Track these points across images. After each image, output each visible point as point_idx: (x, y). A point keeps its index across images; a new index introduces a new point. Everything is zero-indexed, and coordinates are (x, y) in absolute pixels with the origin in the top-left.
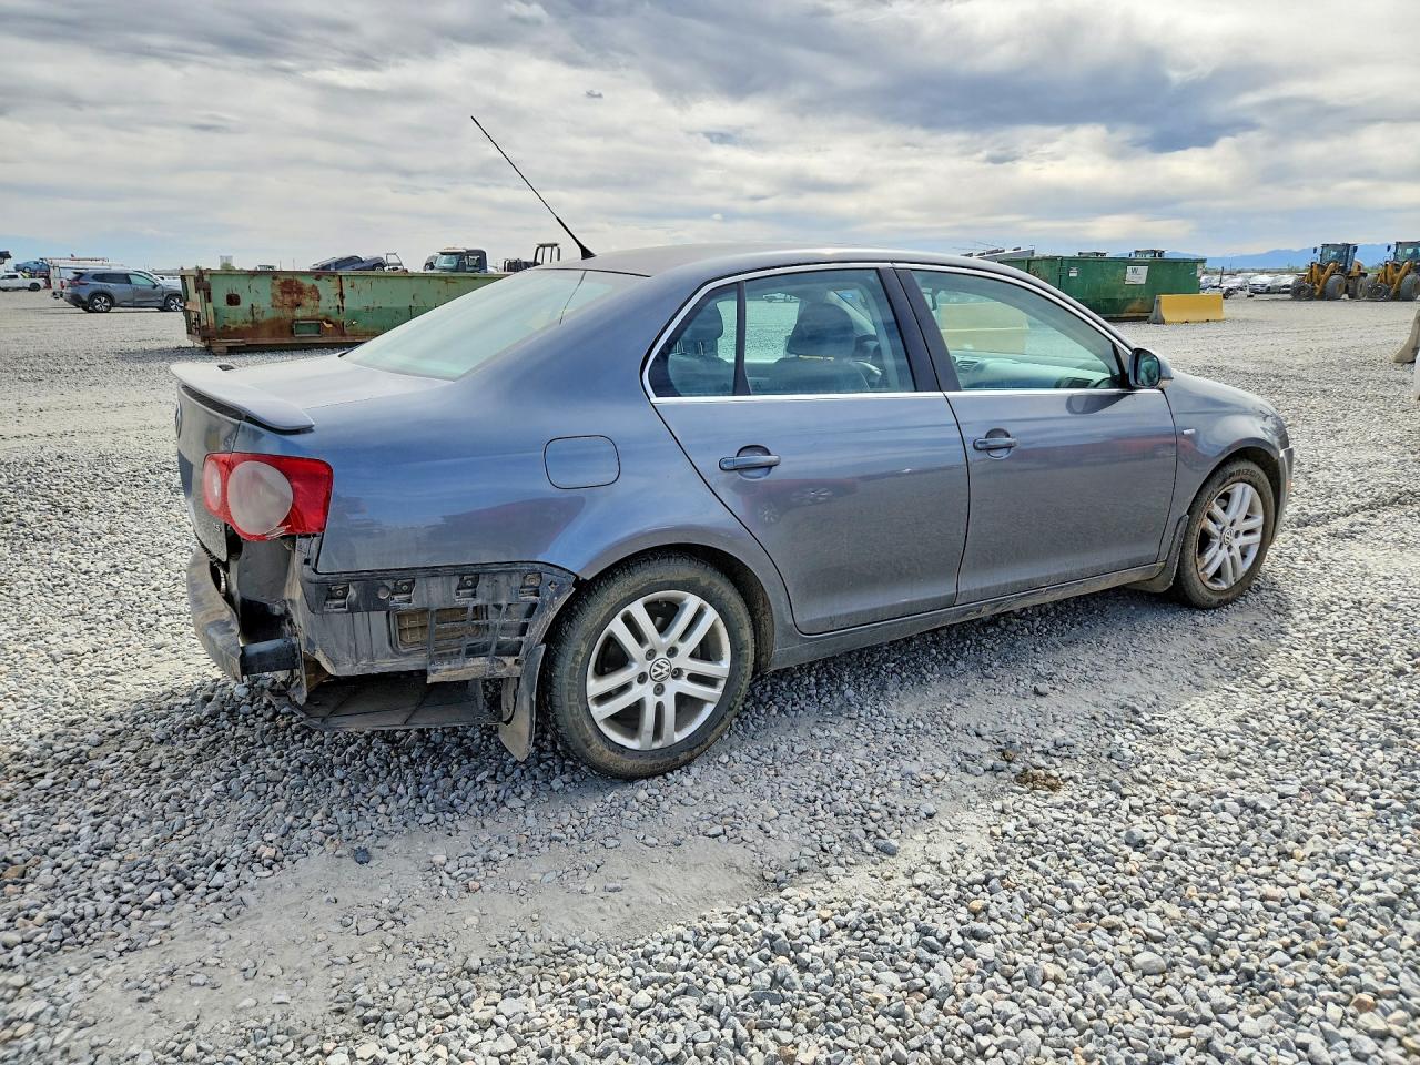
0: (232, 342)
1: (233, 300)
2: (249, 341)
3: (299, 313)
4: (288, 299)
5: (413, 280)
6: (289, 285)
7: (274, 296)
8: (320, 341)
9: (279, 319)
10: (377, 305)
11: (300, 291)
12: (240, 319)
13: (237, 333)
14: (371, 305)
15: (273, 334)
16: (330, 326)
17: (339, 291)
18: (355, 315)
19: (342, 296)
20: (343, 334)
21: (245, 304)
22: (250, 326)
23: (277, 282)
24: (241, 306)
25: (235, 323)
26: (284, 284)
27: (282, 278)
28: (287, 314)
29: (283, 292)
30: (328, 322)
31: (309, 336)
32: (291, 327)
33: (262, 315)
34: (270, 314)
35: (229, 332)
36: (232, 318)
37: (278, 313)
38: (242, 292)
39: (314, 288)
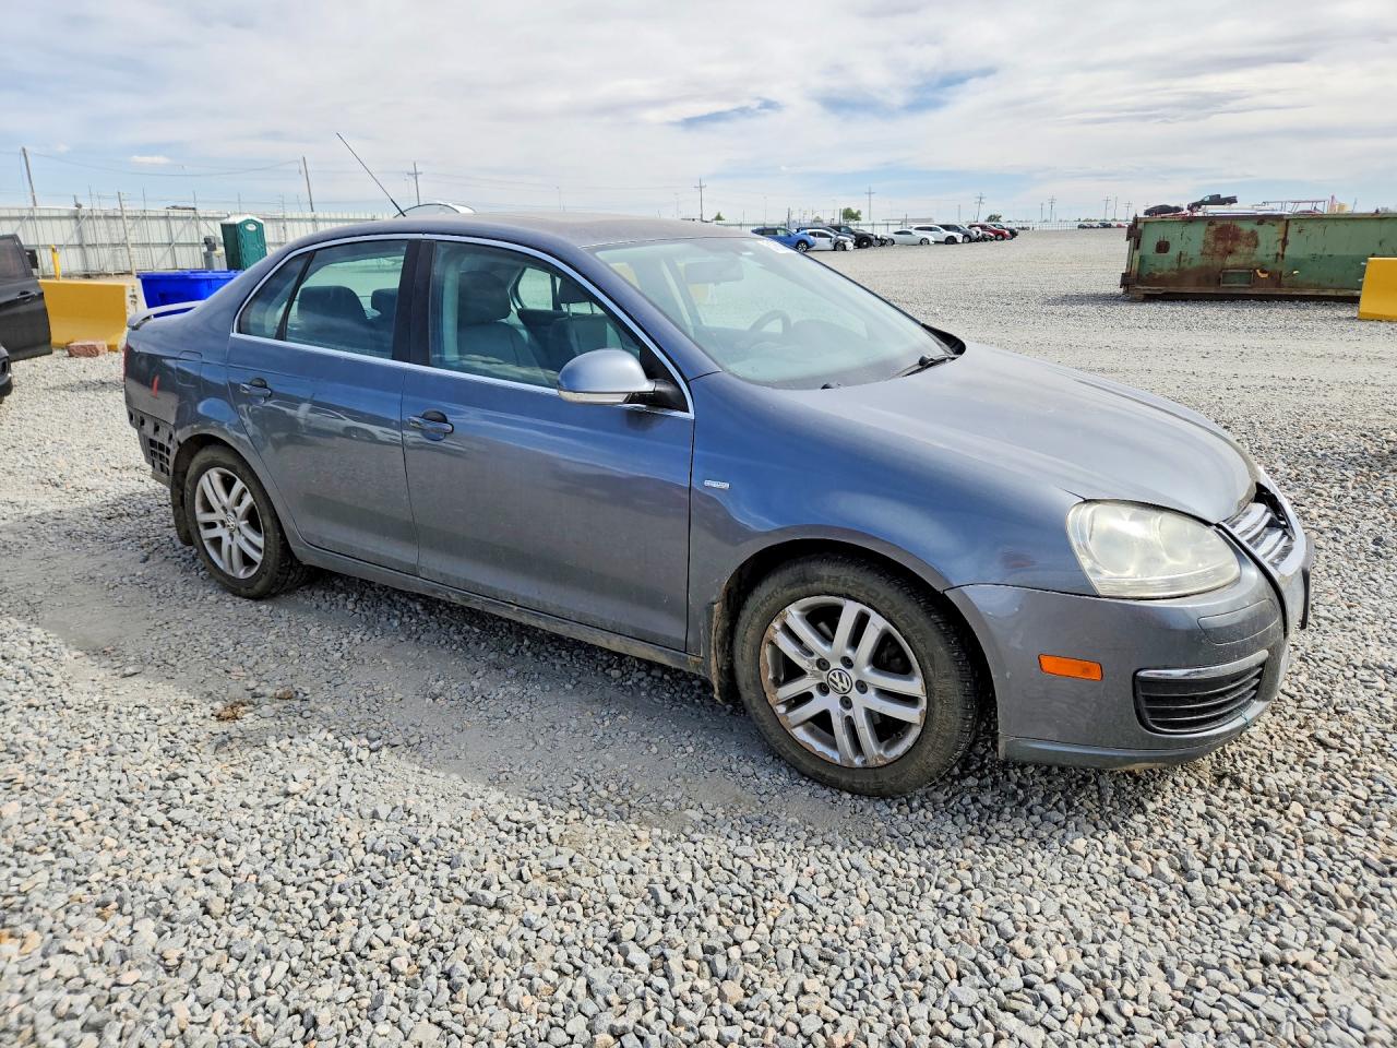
0: (1154, 289)
1: (1163, 247)
2: (1172, 289)
3: (1230, 261)
4: (1220, 246)
5: (1385, 222)
6: (1227, 231)
7: (1206, 243)
8: (1250, 292)
9: (1207, 267)
10: (1326, 253)
11: (1236, 236)
12: (1166, 266)
13: (1161, 281)
14: (1319, 253)
15: (1198, 283)
16: (1266, 276)
17: (1282, 236)
18: (1298, 264)
19: (1285, 242)
20: (1279, 285)
21: (1173, 252)
22: (1174, 273)
23: (1213, 228)
24: (1170, 253)
25: (1160, 270)
26: (1219, 230)
27: (1219, 224)
28: (1217, 261)
29: (1217, 239)
30: (1263, 272)
31: (1238, 286)
32: (1218, 276)
33: (1190, 263)
34: (1197, 262)
35: (1154, 280)
36: (1158, 265)
37: (1207, 261)
38: (1173, 239)
39: (1253, 234)
